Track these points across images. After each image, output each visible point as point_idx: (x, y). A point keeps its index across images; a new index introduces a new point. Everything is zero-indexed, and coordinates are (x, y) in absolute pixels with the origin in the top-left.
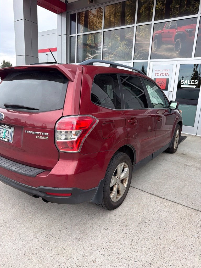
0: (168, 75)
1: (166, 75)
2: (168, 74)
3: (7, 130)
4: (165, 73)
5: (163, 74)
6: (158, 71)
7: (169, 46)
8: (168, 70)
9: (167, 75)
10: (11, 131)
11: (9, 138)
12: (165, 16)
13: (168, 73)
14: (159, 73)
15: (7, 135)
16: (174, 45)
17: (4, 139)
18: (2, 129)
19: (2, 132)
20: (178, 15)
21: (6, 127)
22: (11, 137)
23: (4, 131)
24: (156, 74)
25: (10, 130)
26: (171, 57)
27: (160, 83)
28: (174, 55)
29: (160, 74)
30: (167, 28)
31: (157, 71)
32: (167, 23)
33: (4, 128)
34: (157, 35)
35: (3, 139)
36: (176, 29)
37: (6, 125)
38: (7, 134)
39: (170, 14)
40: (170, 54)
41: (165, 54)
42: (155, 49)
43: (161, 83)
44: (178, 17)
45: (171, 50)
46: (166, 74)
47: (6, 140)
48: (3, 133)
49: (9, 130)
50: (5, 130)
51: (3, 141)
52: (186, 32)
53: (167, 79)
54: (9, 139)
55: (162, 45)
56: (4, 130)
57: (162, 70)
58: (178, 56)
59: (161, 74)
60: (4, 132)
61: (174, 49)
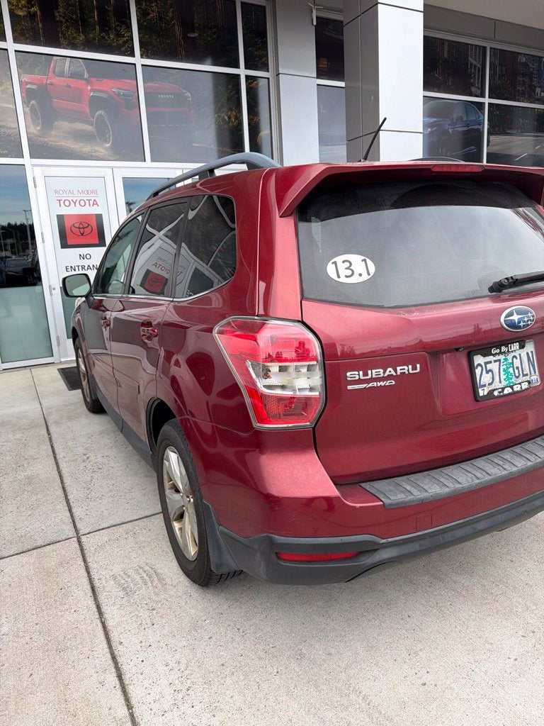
0: (97, 204)
1: (91, 204)
2: (95, 203)
3: (515, 357)
4: (89, 198)
5: (82, 203)
6: (64, 195)
7: (80, 126)
8: (92, 192)
9: (93, 204)
10: (528, 353)
11: (527, 375)
12: (44, 37)
13: (95, 200)
14: (70, 199)
15: (516, 371)
16: (92, 125)
17: (517, 388)
18: (495, 361)
19: (496, 371)
20: (83, 44)
21: (512, 349)
22: (532, 372)
23: (502, 364)
24: (62, 202)
25: (523, 353)
26: (92, 156)
27: (79, 228)
28: (100, 152)
29: (72, 203)
30: (61, 75)
31: (61, 192)
32: (55, 58)
33: (502, 357)
34: (34, 87)
35: (515, 387)
36: (88, 82)
37: (511, 343)
38: (517, 368)
39: (60, 35)
40: (87, 149)
41: (72, 146)
42: (38, 128)
43: (84, 228)
44: (83, 50)
45: (87, 137)
46: (91, 202)
47: (525, 386)
48: (502, 373)
49: (520, 355)
50: (506, 360)
51: (518, 392)
52: (116, 97)
53: (96, 215)
54: (527, 378)
55: (58, 121)
56: (502, 360)
57: (76, 192)
58: (111, 156)
59: (75, 203)
60: (502, 368)
61: (96, 134)
